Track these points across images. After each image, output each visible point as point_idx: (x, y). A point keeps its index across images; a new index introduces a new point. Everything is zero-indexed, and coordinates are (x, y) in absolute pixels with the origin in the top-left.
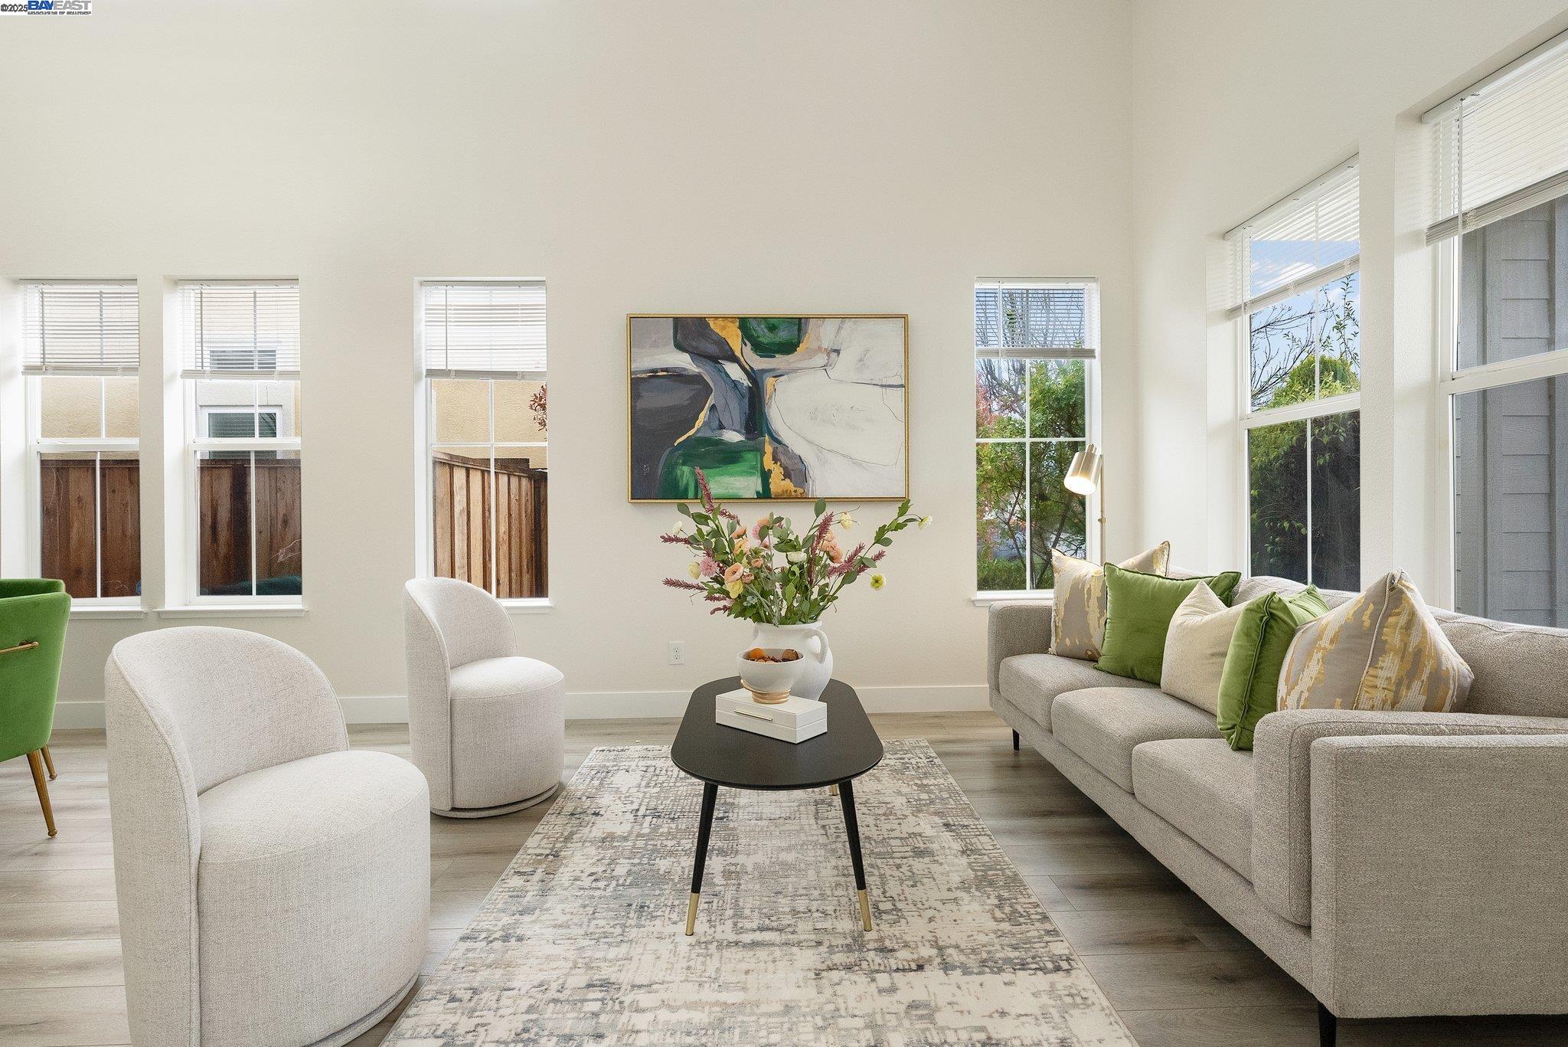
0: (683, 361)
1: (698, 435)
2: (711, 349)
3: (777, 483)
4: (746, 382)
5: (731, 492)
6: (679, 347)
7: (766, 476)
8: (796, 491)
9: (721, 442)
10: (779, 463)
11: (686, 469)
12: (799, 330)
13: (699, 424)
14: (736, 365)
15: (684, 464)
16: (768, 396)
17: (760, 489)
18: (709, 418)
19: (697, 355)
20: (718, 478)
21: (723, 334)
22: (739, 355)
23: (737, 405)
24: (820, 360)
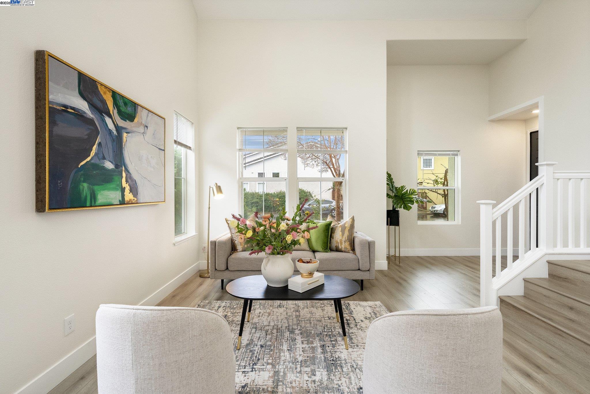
0: (83, 105)
1: (92, 161)
2: (99, 104)
3: (129, 196)
4: (115, 132)
5: (109, 201)
6: (82, 95)
7: (123, 190)
8: (134, 200)
9: (104, 168)
10: (128, 184)
11: (85, 185)
12: (135, 110)
13: (93, 153)
14: (110, 120)
15: (84, 182)
16: (124, 143)
17: (121, 199)
18: (98, 150)
19: (92, 105)
20: (102, 192)
21: (105, 97)
22: (112, 115)
23: (111, 146)
24: (141, 129)
